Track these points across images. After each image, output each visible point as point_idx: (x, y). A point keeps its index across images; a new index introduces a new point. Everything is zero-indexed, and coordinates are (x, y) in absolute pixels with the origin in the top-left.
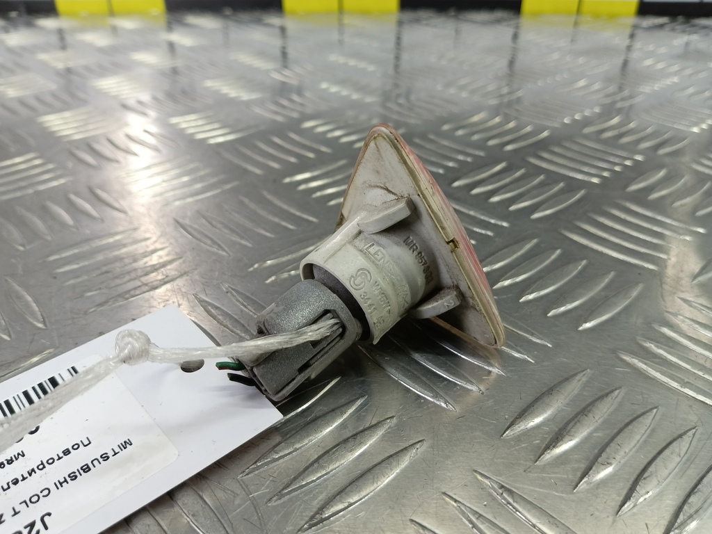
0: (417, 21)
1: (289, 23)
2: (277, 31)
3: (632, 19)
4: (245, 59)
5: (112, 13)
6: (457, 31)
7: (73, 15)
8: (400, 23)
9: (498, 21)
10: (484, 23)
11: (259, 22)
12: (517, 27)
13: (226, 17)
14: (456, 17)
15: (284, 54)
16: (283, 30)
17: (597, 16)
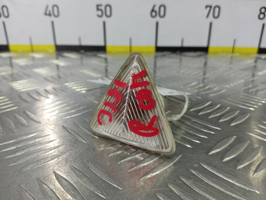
0: (164, 56)
1: (109, 57)
2: (103, 60)
3: (255, 55)
4: (87, 72)
5: (33, 51)
6: (180, 59)
7: (16, 51)
8: (156, 57)
9: (200, 56)
10: (193, 57)
11: (95, 56)
12: (206, 58)
13: (82, 54)
14: (180, 54)
15: (106, 70)
16: (106, 59)
17: (241, 54)
